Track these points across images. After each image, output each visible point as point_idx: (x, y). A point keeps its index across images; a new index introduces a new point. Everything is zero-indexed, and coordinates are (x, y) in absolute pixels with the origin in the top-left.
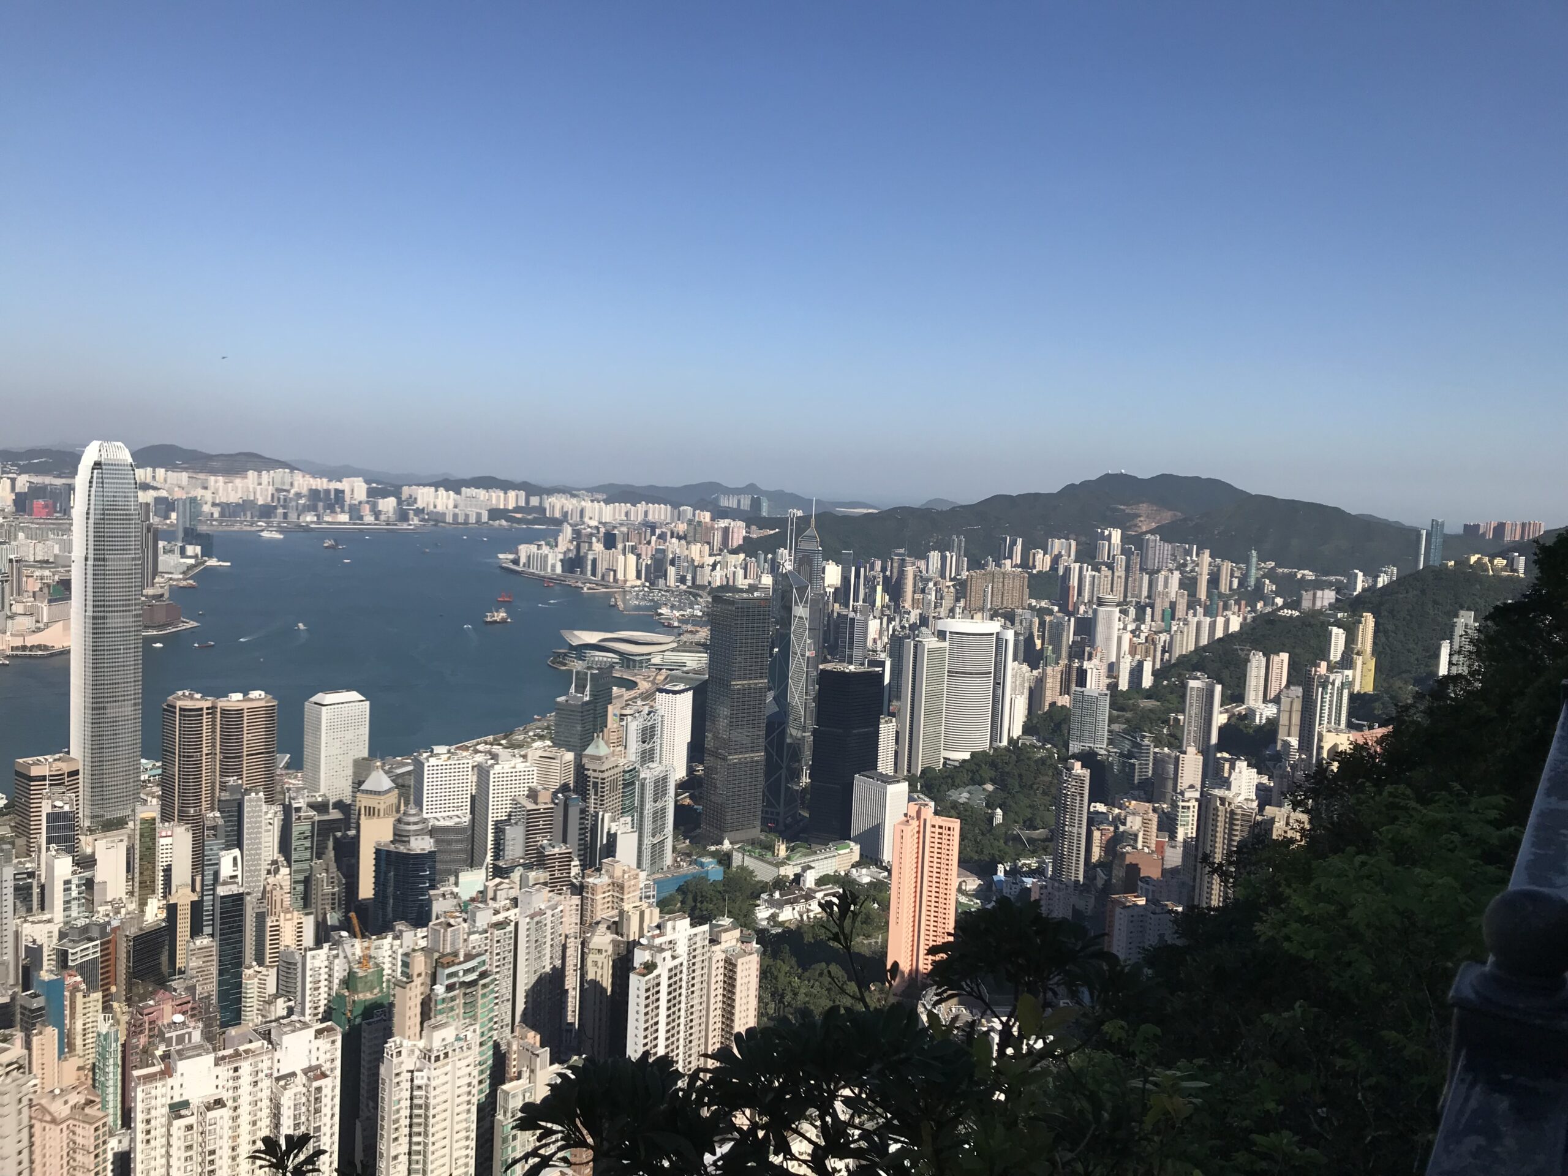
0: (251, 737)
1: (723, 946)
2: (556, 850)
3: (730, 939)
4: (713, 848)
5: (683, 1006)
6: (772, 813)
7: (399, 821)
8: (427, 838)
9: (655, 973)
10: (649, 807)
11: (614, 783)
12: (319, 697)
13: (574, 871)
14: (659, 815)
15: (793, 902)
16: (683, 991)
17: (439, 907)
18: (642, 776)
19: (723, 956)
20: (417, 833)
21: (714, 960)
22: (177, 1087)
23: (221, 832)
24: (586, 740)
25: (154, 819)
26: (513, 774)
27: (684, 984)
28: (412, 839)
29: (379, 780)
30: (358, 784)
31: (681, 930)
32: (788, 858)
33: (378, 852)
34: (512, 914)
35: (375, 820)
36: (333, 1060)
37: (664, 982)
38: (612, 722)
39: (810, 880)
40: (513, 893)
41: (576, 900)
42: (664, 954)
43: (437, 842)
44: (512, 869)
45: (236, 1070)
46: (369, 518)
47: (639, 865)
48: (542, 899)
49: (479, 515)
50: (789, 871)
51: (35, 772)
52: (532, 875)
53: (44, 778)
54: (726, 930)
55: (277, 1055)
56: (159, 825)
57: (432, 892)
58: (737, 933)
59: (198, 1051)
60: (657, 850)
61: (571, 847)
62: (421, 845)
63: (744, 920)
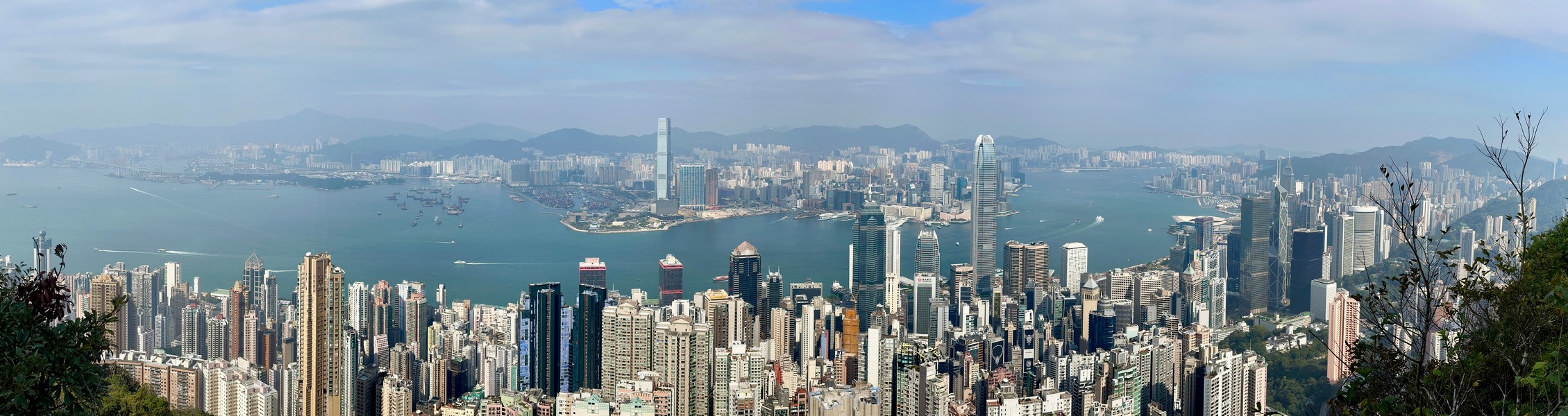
0: (1038, 261)
1: (1249, 364)
2: (1171, 318)
3: (1252, 360)
4: (1245, 317)
5: (1230, 392)
6: (1273, 300)
7: (1099, 302)
8: (1112, 310)
9: (1217, 377)
10: (1214, 299)
11: (1197, 287)
12: (1066, 245)
13: (1180, 328)
14: (1219, 302)
15: (1283, 341)
16: (1230, 385)
17: (1117, 342)
18: (1211, 284)
19: (1249, 369)
20: (1107, 308)
21: (1245, 370)
22: (1004, 410)
23: (1026, 302)
24: (1185, 267)
25: (1000, 294)
26: (1150, 282)
27: (1230, 382)
28: (1105, 310)
29: (1092, 283)
30: (1082, 285)
31: (1229, 357)
32: (1281, 321)
33: (1090, 315)
34: (1150, 347)
35: (1090, 301)
36: (1068, 409)
37: (1221, 381)
38: (1196, 259)
39: (1291, 330)
40: (1151, 337)
41: (1180, 341)
42: (1220, 368)
43: (1117, 313)
44: (1150, 326)
45: (1027, 407)
46: (1088, 165)
47: (1210, 326)
48: (1163, 340)
49: (1136, 163)
50: (1280, 326)
51: (958, 270)
52: (1160, 329)
53: (960, 273)
54: (1250, 356)
55: (1044, 403)
56: (1002, 296)
57: (1114, 335)
58: (1255, 358)
59: (1012, 396)
60: (1219, 318)
61: (1178, 316)
62: (1109, 313)
63: (1260, 352)
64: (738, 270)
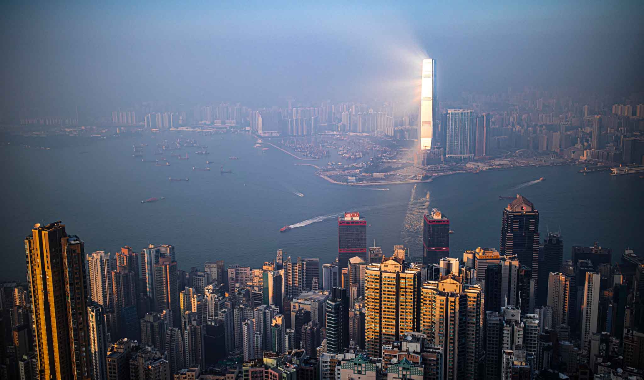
64: (512, 228)
